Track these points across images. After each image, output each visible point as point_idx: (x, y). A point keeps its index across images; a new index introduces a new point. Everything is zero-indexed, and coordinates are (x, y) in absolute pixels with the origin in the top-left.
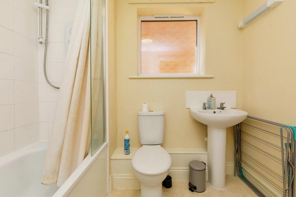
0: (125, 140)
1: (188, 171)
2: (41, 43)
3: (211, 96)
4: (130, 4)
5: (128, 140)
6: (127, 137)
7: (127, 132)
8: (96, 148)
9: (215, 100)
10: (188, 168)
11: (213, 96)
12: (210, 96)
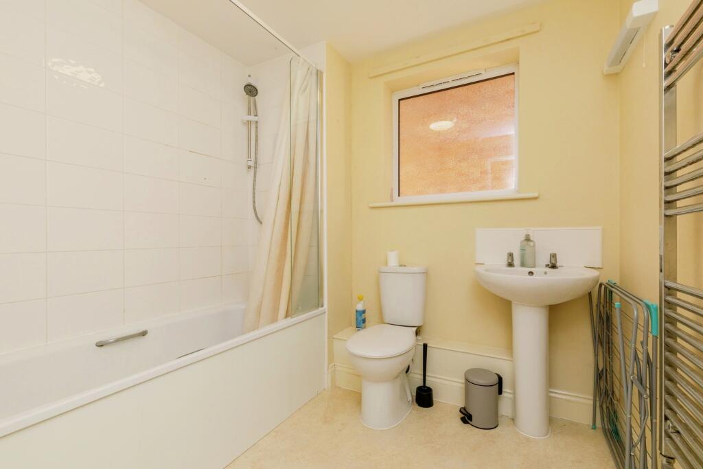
0: (357, 311)
1: (463, 386)
2: (249, 167)
3: (528, 239)
4: (370, 78)
5: (364, 312)
6: (360, 307)
7: (361, 299)
8: (300, 309)
9: (534, 246)
10: (463, 381)
11: (532, 239)
12: (523, 239)
